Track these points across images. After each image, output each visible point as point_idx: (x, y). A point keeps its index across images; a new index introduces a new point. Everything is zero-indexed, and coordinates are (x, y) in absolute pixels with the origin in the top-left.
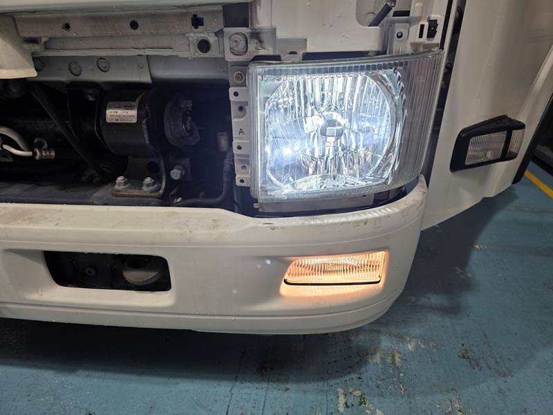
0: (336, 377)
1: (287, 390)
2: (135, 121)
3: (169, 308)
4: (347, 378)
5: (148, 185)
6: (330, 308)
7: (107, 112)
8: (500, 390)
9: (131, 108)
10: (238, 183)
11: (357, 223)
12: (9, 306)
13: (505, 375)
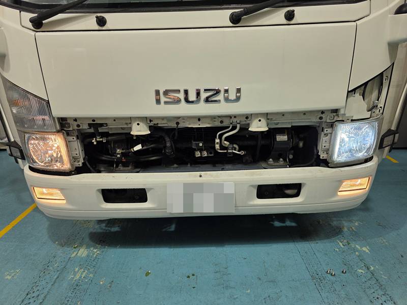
0: (334, 237)
1: (317, 243)
2: (287, 140)
3: (301, 202)
4: (338, 237)
5: (282, 161)
6: (354, 198)
7: (277, 137)
8: (398, 235)
9: (285, 135)
10: (321, 158)
11: (365, 168)
12: (239, 208)
13: (397, 230)
